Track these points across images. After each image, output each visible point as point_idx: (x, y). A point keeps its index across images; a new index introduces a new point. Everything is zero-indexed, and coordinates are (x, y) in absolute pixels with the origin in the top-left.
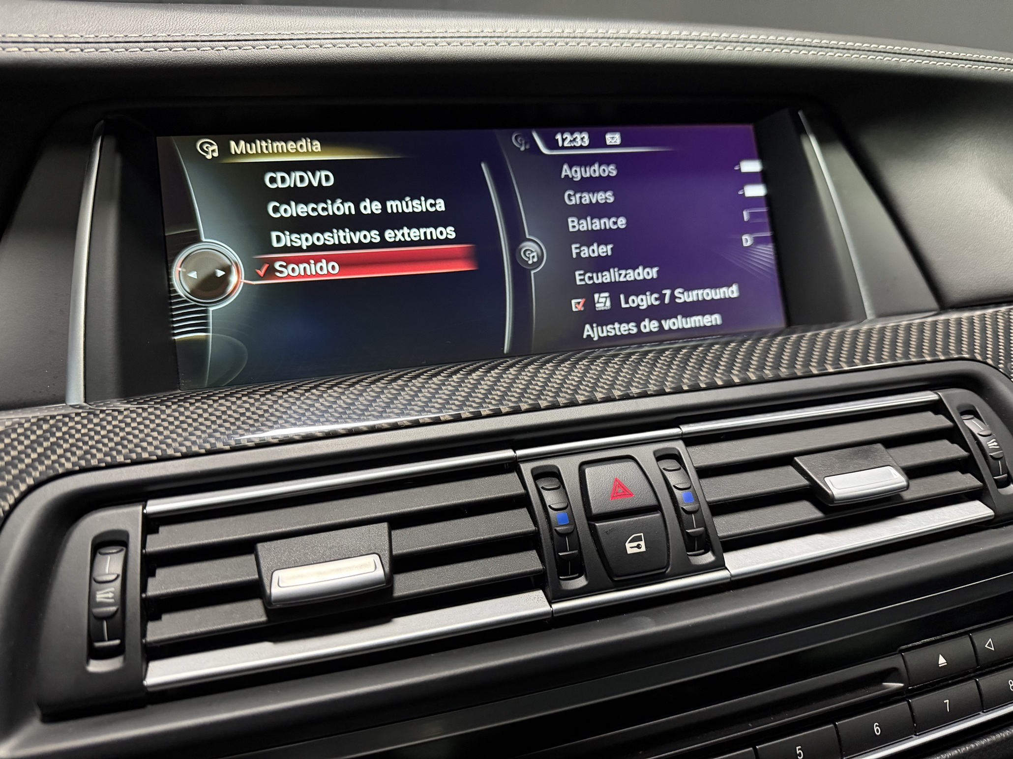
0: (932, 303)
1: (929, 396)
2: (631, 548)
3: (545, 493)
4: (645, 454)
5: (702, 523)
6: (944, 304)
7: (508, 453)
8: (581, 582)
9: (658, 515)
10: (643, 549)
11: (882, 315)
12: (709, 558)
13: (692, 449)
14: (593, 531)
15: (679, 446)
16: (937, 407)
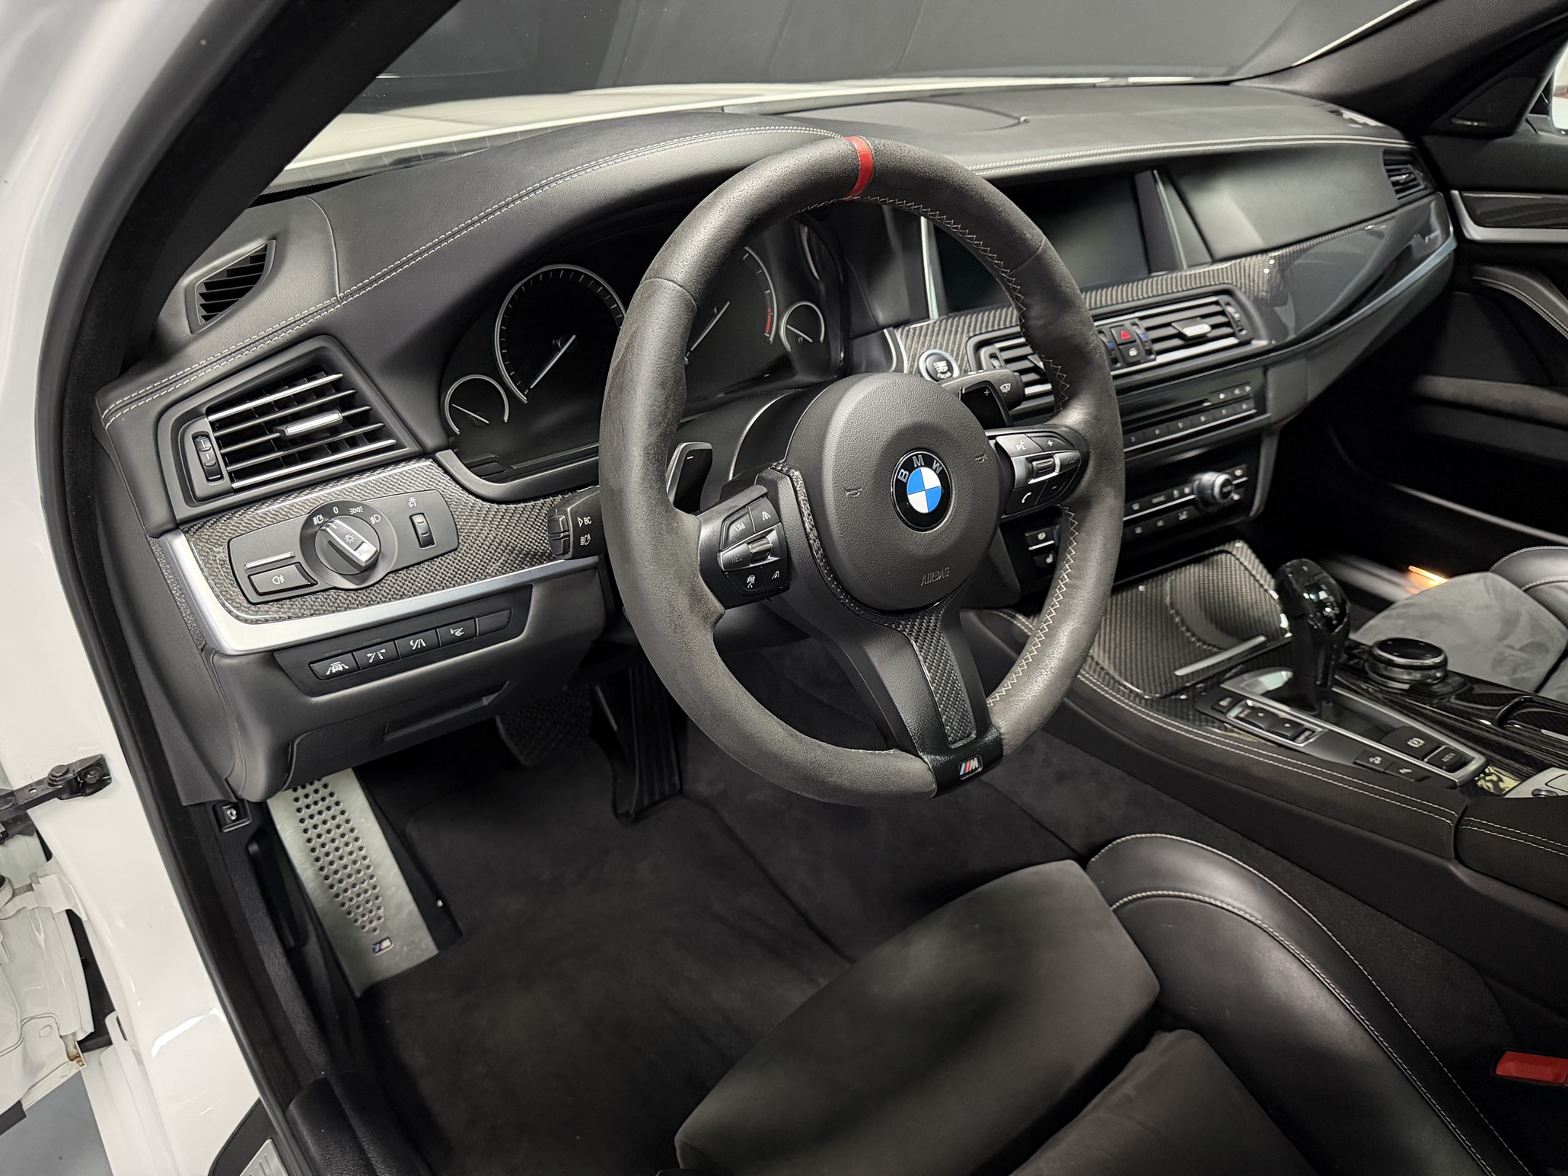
0: (1209, 259)
1: (1213, 299)
2: (1131, 354)
5: (1148, 345)
6: (1215, 261)
8: (1119, 365)
9: (1136, 343)
10: (1135, 353)
11: (1191, 266)
12: (1152, 357)
13: (1141, 321)
14: (1119, 349)
15: (1137, 321)
16: (1216, 303)
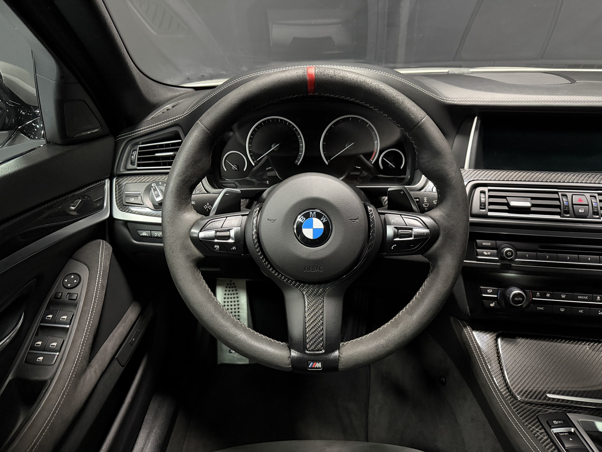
2: (580, 211)
3: (563, 198)
4: (588, 195)
5: (598, 209)
7: (556, 190)
8: (568, 215)
9: (588, 206)
10: (583, 212)
12: (598, 216)
13: (599, 196)
14: (573, 207)
15: (596, 195)
